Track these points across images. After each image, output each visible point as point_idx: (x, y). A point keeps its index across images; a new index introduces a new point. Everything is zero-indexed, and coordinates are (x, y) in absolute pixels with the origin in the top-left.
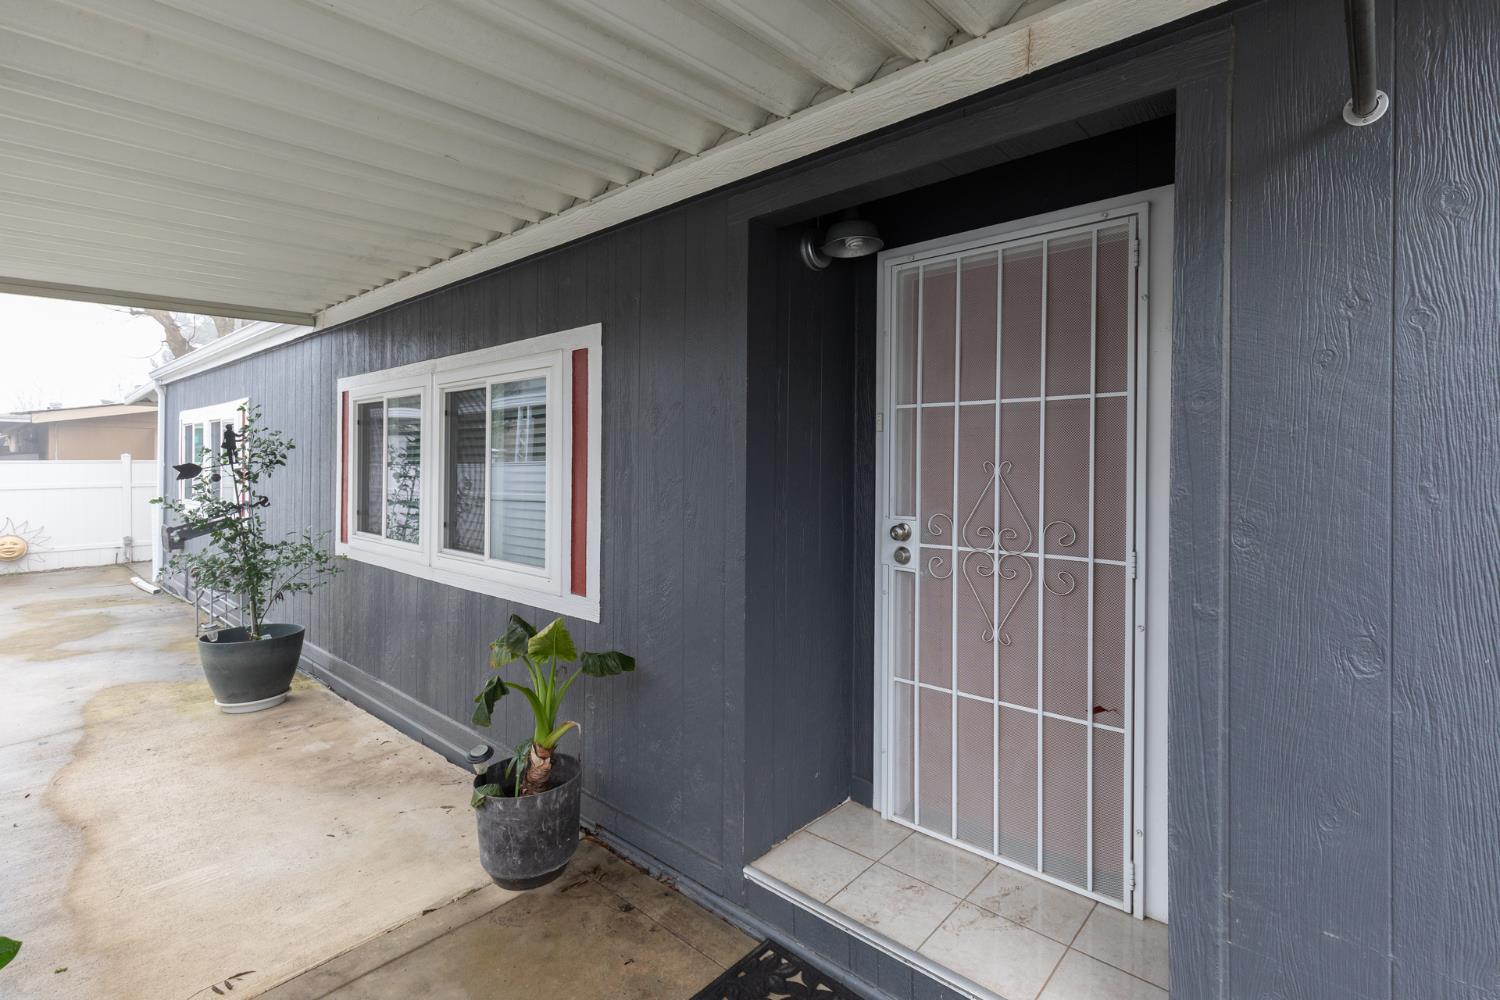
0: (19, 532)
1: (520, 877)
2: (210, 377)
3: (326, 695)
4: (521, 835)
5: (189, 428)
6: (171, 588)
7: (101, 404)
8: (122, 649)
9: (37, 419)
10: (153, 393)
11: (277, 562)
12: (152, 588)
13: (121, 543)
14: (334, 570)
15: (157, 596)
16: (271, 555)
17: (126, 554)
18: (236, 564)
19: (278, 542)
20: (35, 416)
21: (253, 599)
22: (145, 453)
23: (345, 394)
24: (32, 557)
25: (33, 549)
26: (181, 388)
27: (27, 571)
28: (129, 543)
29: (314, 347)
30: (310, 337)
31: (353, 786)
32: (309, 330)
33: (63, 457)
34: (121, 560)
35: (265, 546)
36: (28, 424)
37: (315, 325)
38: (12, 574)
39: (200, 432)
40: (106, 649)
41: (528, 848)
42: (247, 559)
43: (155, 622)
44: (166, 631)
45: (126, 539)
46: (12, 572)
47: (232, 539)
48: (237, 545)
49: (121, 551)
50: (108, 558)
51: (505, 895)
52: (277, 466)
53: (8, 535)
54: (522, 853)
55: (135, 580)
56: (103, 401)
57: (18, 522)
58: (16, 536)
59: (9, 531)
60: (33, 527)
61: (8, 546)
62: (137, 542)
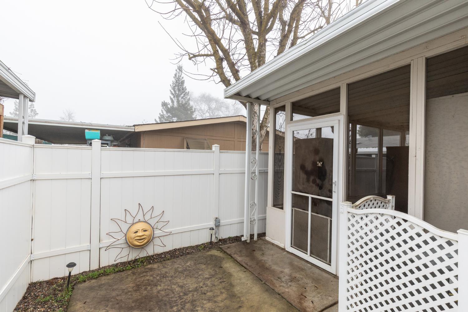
0: (147, 217)
13: (212, 224)
17: (216, 234)
20: (136, 127)
24: (157, 240)
25: (157, 233)
27: (152, 255)
28: (218, 223)
34: (214, 239)
36: (132, 132)
46: (141, 257)
50: (203, 238)
53: (139, 221)
57: (146, 208)
58: (146, 222)
59: (140, 217)
60: (157, 212)
61: (140, 234)
62: (222, 222)
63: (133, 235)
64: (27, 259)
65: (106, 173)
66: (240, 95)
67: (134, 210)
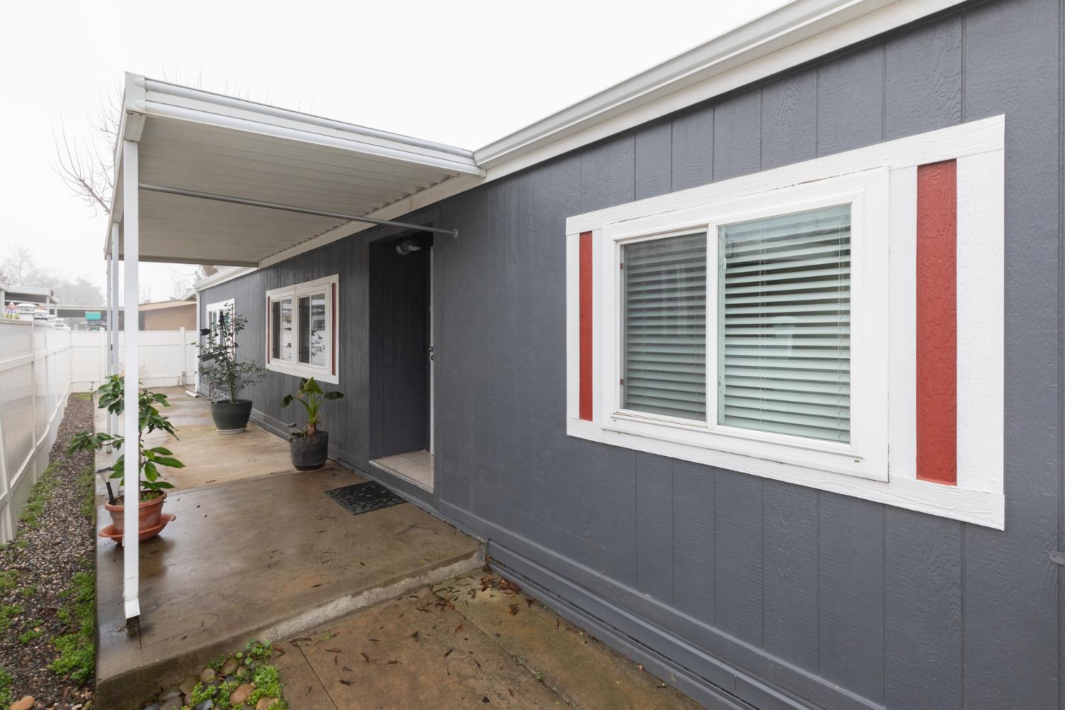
1: (302, 465)
2: (219, 288)
3: (262, 431)
4: (303, 451)
5: (210, 313)
6: (203, 395)
7: (170, 300)
8: (181, 416)
10: (195, 295)
11: (241, 371)
12: (195, 395)
13: (180, 375)
14: (264, 376)
15: (197, 399)
16: (238, 368)
17: (183, 381)
18: (224, 372)
19: (241, 363)
21: (231, 387)
22: (191, 327)
23: (269, 298)
26: (207, 292)
28: (184, 375)
29: (258, 276)
30: (256, 272)
31: (262, 452)
32: (255, 269)
33: (151, 329)
35: (236, 365)
37: (257, 267)
39: (215, 314)
40: (175, 416)
41: (305, 455)
42: (229, 369)
43: (195, 407)
44: (200, 410)
45: (183, 372)
47: (222, 361)
48: (225, 364)
49: (181, 379)
51: (298, 472)
52: (241, 330)
54: (303, 457)
55: (187, 392)
56: (171, 298)
62: (188, 374)
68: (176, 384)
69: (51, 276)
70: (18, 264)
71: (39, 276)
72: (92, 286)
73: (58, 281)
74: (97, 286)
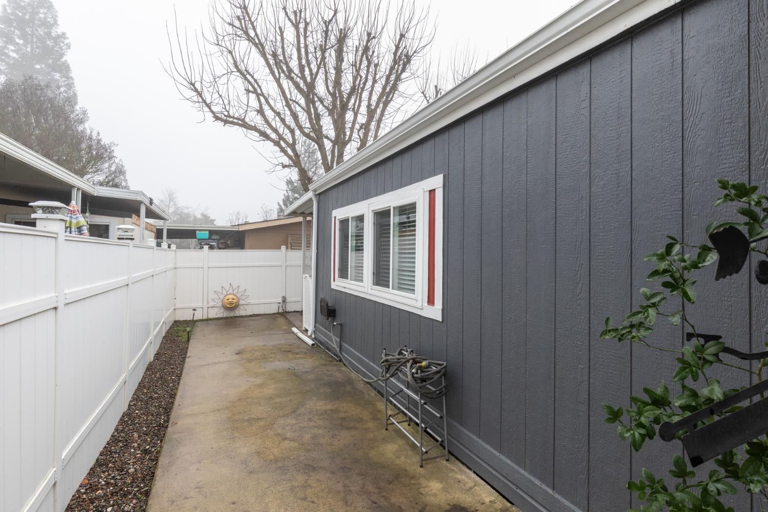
0: (235, 292)
9: (242, 229)
12: (310, 342)
13: (280, 300)
15: (315, 349)
17: (283, 307)
20: (240, 227)
24: (241, 307)
25: (242, 302)
27: (238, 315)
28: (284, 300)
33: (252, 248)
34: (281, 311)
36: (237, 231)
38: (232, 317)
45: (283, 297)
46: (232, 316)
49: (281, 305)
50: (274, 309)
53: (230, 294)
55: (295, 331)
57: (235, 286)
58: (234, 295)
59: (231, 291)
60: (241, 289)
61: (230, 300)
62: (288, 299)
63: (227, 301)
64: (173, 307)
65: (211, 265)
66: (296, 213)
67: (227, 287)
68: (276, 311)
69: (186, 211)
70: (167, 204)
71: (179, 212)
72: (210, 219)
73: (190, 215)
74: (213, 219)
